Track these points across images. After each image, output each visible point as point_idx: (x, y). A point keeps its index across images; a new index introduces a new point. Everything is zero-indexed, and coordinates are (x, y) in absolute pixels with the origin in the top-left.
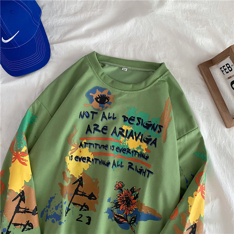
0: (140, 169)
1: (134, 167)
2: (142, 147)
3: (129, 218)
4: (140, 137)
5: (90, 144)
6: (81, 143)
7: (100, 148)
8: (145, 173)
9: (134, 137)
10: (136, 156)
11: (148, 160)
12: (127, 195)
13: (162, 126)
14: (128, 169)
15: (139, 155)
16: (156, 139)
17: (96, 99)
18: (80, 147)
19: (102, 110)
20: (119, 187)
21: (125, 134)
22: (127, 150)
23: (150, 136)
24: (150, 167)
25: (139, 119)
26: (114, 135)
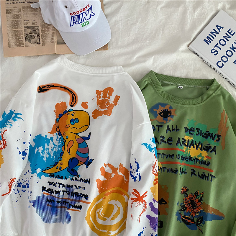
0: (202, 175)
2: (202, 155)
3: (195, 219)
4: (200, 146)
5: (158, 154)
7: (166, 157)
8: (208, 177)
9: (195, 146)
10: (198, 163)
11: (210, 165)
12: (192, 198)
13: (220, 136)
14: (191, 175)
15: (200, 162)
16: (215, 147)
17: (159, 113)
19: (167, 123)
20: (185, 192)
21: (186, 144)
22: (189, 158)
23: (209, 144)
24: (212, 171)
25: (198, 129)
26: (179, 145)
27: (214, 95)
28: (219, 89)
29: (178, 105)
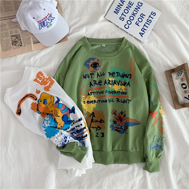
0: (123, 101)
1: (120, 100)
2: (122, 89)
3: (123, 128)
4: (120, 83)
5: (94, 92)
6: (88, 93)
7: (100, 94)
8: (126, 101)
9: (117, 84)
11: (127, 94)
13: (131, 75)
14: (117, 102)
15: (121, 93)
16: (129, 82)
17: (91, 65)
18: (88, 95)
19: (96, 71)
20: (114, 113)
21: (111, 83)
22: (114, 92)
23: (125, 81)
24: (128, 97)
25: (117, 73)
26: (106, 84)
27: (125, 48)
28: (127, 43)
29: (103, 58)
